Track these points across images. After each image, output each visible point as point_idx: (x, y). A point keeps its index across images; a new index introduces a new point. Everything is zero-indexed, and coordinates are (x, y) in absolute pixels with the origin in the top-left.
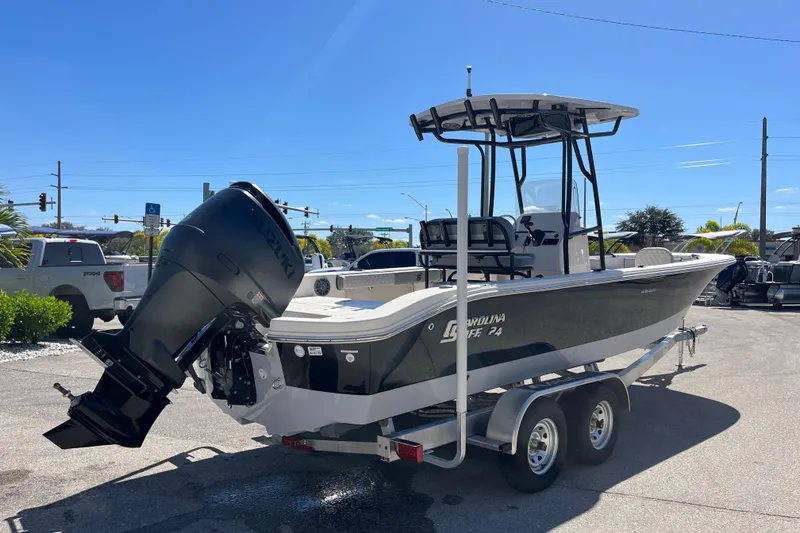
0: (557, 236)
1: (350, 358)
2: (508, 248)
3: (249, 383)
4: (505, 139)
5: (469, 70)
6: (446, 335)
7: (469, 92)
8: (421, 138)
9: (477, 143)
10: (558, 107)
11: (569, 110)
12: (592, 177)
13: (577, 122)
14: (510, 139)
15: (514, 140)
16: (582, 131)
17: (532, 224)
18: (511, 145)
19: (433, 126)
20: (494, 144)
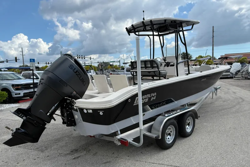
0: (174, 63)
1: (101, 113)
2: (158, 69)
3: (73, 119)
4: (157, 34)
5: (144, 11)
6: (135, 102)
7: (144, 19)
8: (129, 35)
9: (148, 35)
10: (173, 22)
11: (177, 23)
12: (185, 44)
13: (179, 27)
14: (158, 33)
15: (160, 33)
16: (181, 29)
17: (166, 60)
18: (159, 35)
19: (133, 31)
20: (153, 35)
